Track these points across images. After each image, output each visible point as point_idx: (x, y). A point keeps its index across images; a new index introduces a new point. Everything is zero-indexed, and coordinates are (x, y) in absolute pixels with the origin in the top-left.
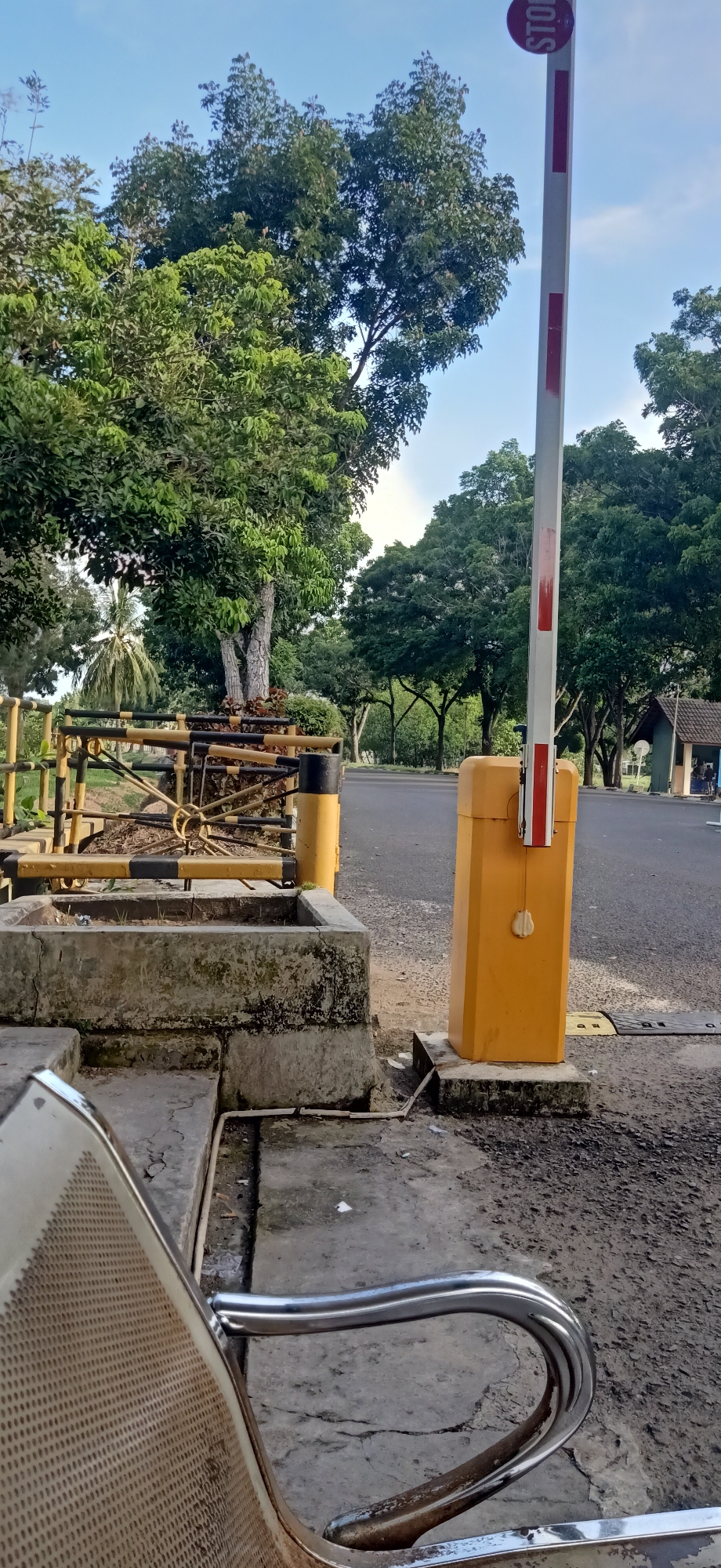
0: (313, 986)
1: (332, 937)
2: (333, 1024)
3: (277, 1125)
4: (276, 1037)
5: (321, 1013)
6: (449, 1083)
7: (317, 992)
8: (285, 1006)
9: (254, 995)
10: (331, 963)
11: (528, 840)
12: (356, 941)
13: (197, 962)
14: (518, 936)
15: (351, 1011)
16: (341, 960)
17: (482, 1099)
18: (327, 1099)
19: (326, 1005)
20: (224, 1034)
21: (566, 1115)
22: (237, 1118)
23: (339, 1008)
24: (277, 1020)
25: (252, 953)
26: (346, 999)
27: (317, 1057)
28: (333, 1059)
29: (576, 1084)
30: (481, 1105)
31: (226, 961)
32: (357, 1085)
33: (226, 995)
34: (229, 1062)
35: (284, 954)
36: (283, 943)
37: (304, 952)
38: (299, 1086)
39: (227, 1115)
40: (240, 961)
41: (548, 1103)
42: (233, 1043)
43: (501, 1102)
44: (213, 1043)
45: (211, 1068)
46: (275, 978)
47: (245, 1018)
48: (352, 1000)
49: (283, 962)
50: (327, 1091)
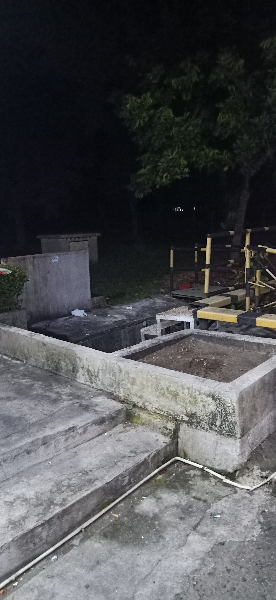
0: (212, 413)
2: (220, 432)
3: (196, 470)
4: (198, 431)
5: (216, 426)
7: (214, 417)
8: (201, 418)
9: (189, 409)
10: (219, 404)
12: (230, 396)
13: (168, 389)
15: (229, 430)
16: (224, 404)
18: (217, 467)
19: (218, 423)
20: (177, 423)
22: (180, 461)
23: (224, 426)
24: (198, 423)
25: (187, 390)
26: (227, 423)
27: (214, 446)
28: (221, 449)
31: (178, 391)
32: (229, 466)
33: (179, 406)
34: (180, 435)
35: (200, 394)
36: (198, 389)
37: (208, 396)
38: (207, 457)
39: (177, 458)
40: (183, 393)
42: (181, 428)
45: (169, 437)
46: (197, 404)
47: (186, 418)
48: (230, 424)
49: (199, 398)
50: (218, 463)
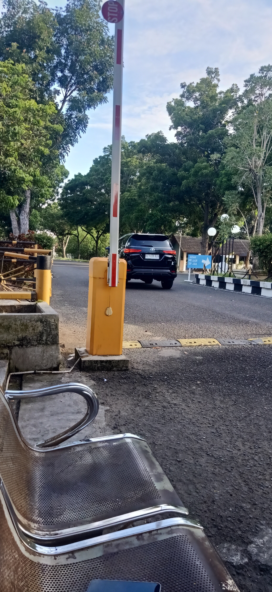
0: (40, 332)
1: (46, 316)
2: (47, 344)
3: (28, 376)
4: (28, 349)
5: (43, 341)
6: (85, 361)
7: (41, 334)
8: (31, 338)
9: (20, 335)
10: (46, 325)
11: (110, 285)
12: (54, 317)
14: (107, 315)
15: (53, 340)
16: (49, 324)
17: (95, 366)
18: (45, 368)
19: (44, 338)
20: (10, 348)
21: (121, 370)
22: (15, 375)
23: (49, 339)
24: (28, 343)
25: (19, 322)
26: (51, 336)
27: (42, 355)
28: (47, 355)
29: (125, 360)
30: (95, 368)
31: (10, 324)
32: (55, 363)
33: (11, 335)
34: (12, 357)
35: (30, 322)
36: (30, 318)
37: (37, 321)
38: (36, 364)
39: (11, 374)
40: (15, 324)
41: (116, 366)
42: (13, 351)
43: (101, 367)
44: (6, 351)
45: (6, 359)
46: (27, 330)
47: (17, 343)
48: (53, 336)
49: (30, 325)
50: (45, 365)
